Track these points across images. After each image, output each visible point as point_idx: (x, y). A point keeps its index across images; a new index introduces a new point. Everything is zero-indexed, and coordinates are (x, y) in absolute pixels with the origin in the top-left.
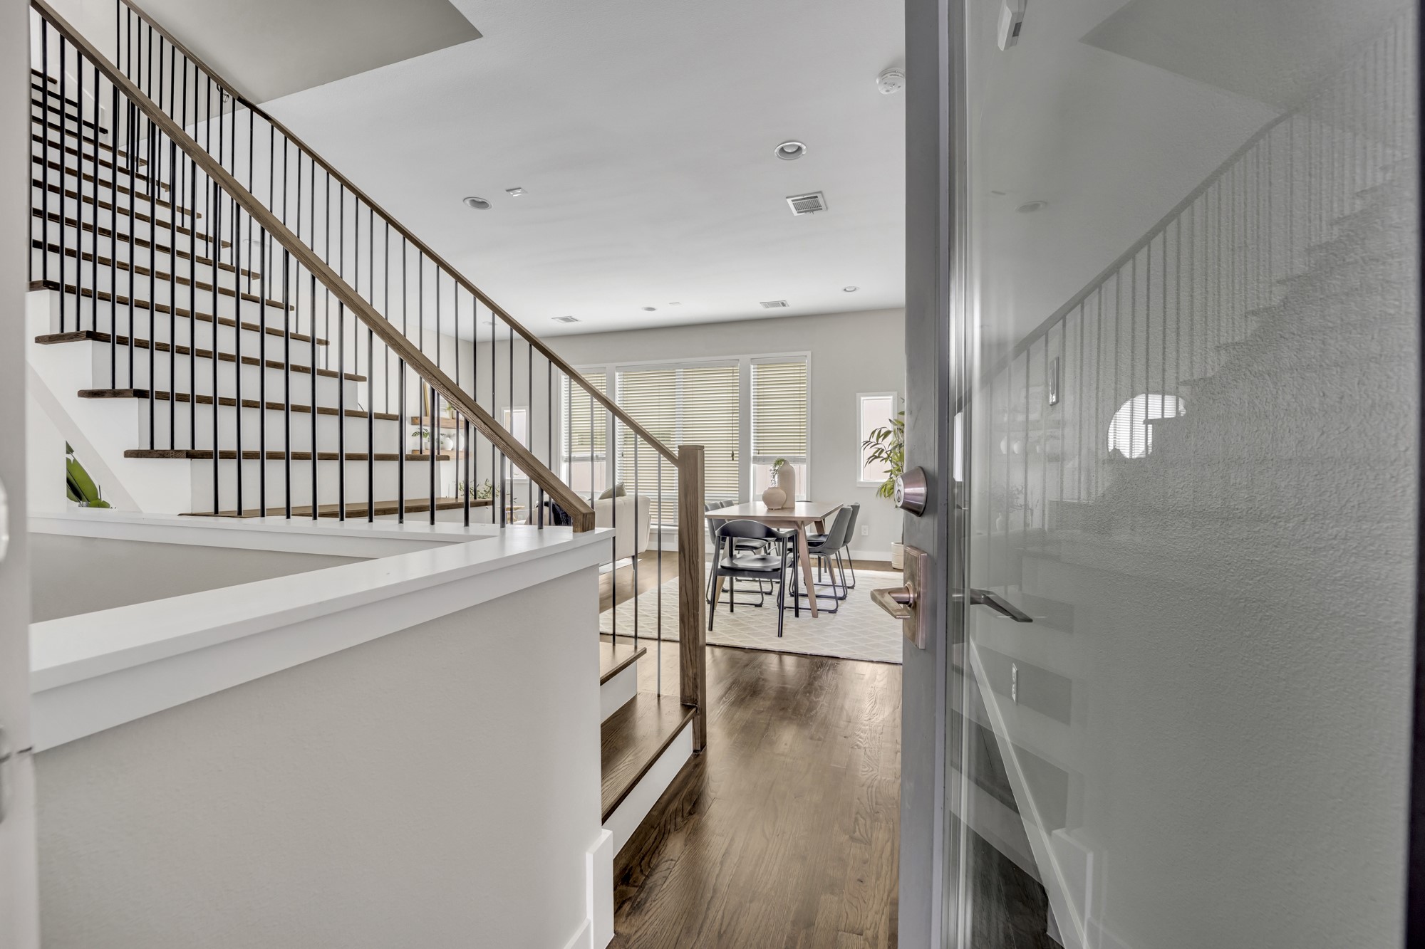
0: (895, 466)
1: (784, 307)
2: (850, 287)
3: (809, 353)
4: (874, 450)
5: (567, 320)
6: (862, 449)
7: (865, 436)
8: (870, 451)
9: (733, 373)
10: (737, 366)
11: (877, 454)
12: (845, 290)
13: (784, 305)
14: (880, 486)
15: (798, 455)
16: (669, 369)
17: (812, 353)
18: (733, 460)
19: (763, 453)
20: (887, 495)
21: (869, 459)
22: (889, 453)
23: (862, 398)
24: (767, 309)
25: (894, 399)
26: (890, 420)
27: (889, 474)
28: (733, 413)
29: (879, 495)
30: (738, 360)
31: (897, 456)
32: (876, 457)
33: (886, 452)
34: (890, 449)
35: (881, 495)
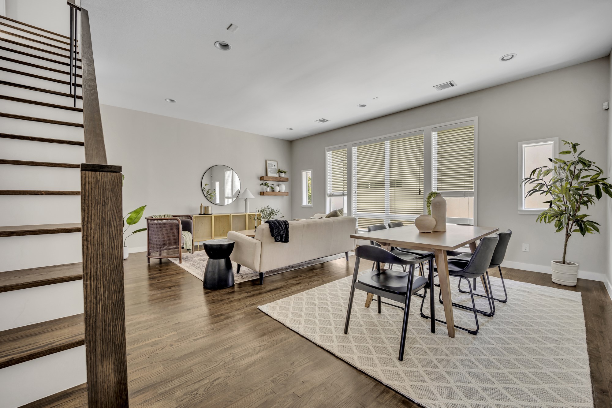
0: (556, 198)
1: (453, 87)
2: (507, 56)
3: (476, 118)
4: (534, 185)
5: (323, 121)
6: (524, 183)
7: (526, 174)
8: (529, 187)
9: (420, 139)
10: (423, 134)
11: (537, 188)
12: (503, 59)
13: (453, 85)
14: (540, 213)
15: (468, 190)
16: (382, 142)
17: (478, 118)
18: (420, 194)
19: (441, 190)
20: (547, 221)
21: (529, 192)
22: (549, 187)
23: (523, 146)
24: (441, 91)
25: (555, 144)
26: (551, 160)
27: (549, 204)
28: (420, 165)
29: (539, 221)
30: (423, 130)
31: (558, 190)
32: (537, 191)
33: (547, 187)
34: (550, 184)
35: (541, 221)
